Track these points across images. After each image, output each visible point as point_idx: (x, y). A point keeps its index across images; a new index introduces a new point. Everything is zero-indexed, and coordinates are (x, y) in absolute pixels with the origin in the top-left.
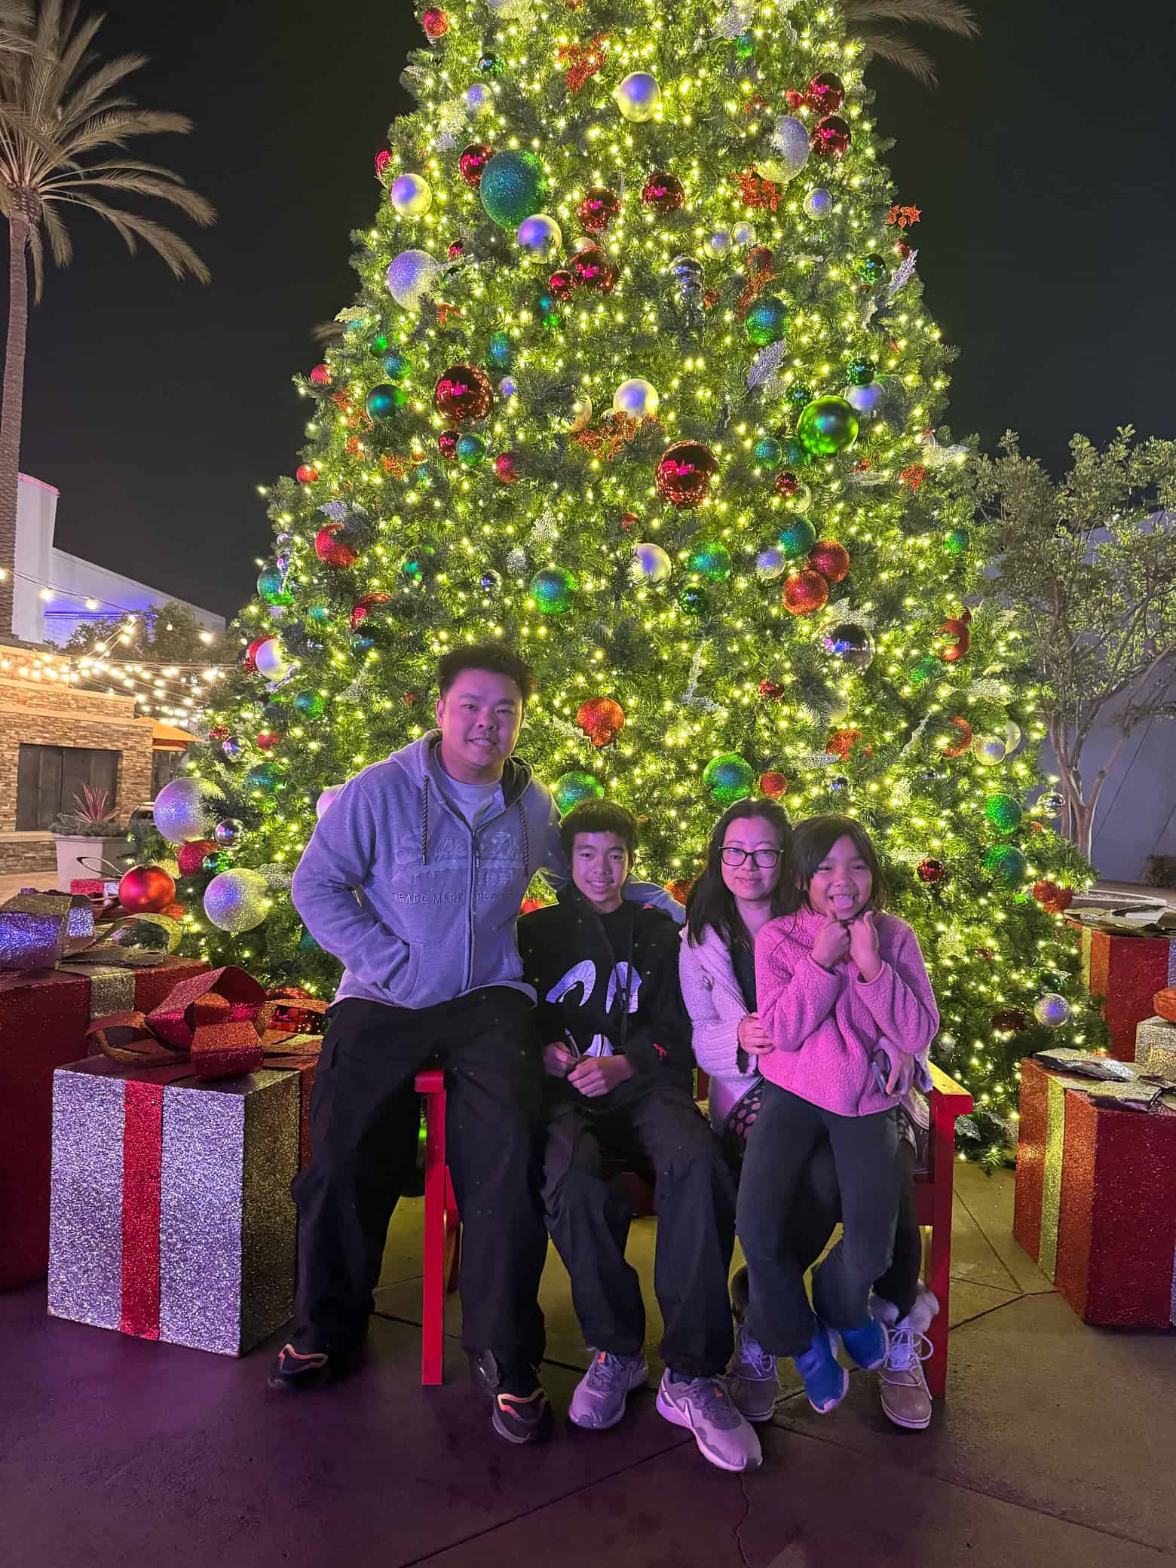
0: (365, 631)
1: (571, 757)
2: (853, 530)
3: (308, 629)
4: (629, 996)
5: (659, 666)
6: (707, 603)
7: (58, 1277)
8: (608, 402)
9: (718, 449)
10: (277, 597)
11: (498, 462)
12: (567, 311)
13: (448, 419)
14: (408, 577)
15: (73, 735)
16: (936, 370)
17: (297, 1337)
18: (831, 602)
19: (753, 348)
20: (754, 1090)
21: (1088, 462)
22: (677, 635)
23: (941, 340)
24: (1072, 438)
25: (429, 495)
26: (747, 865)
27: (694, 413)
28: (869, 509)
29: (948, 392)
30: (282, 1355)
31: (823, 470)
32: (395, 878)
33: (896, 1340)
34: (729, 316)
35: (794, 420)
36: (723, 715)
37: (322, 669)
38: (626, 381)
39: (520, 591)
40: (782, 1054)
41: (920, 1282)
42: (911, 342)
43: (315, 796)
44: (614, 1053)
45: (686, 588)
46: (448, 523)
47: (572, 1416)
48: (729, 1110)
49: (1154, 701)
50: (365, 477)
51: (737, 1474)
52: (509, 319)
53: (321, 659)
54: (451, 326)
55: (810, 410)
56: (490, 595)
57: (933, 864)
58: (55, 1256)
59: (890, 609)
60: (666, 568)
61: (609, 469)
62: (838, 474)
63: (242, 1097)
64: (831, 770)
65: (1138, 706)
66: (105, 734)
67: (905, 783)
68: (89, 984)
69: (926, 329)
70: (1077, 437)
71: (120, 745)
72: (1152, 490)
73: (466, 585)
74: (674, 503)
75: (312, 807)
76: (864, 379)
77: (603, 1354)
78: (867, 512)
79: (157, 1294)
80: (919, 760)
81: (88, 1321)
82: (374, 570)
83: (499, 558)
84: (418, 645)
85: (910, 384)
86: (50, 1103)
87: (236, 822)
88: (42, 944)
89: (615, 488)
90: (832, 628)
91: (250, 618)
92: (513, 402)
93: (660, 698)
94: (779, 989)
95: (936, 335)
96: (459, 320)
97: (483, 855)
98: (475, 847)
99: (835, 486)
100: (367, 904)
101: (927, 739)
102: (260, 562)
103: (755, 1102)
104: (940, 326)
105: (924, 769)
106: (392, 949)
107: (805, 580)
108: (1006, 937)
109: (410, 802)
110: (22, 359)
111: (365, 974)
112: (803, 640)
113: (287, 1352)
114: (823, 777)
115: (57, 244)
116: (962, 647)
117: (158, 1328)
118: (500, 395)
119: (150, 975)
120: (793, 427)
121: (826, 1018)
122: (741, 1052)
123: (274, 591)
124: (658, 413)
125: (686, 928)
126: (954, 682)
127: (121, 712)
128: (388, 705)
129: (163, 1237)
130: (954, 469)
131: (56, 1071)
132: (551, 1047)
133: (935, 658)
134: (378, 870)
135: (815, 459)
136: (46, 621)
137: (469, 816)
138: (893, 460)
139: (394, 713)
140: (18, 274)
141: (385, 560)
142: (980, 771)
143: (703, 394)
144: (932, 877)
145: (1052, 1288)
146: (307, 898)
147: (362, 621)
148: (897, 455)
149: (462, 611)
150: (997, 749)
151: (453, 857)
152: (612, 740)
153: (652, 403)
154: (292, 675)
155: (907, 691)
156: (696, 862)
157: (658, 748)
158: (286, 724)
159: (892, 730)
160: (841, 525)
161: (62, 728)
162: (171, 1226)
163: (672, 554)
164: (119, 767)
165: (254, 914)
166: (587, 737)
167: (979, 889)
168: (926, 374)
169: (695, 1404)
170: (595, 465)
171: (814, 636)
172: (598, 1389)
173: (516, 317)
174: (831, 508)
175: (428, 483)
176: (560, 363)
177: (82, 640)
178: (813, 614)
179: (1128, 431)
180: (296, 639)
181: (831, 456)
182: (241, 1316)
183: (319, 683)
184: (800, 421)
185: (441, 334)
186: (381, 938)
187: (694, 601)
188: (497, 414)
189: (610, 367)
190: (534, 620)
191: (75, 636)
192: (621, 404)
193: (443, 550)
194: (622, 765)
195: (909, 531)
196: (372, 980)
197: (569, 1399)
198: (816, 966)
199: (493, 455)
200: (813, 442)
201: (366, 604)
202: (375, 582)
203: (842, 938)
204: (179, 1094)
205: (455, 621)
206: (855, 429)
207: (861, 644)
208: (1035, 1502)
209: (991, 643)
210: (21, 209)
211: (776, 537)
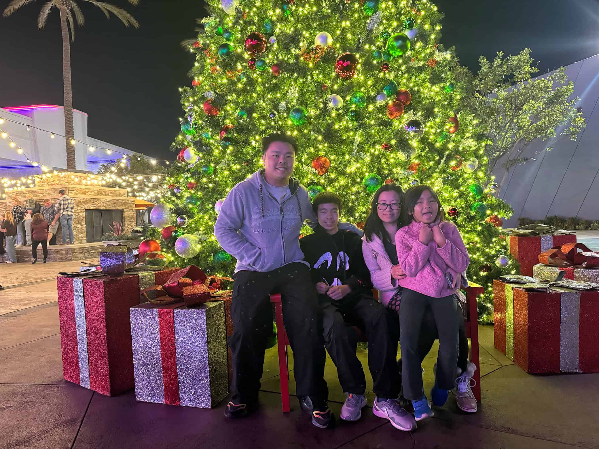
0: (227, 139)
1: (311, 180)
2: (411, 85)
3: (203, 141)
4: (345, 264)
5: (342, 142)
6: (359, 115)
7: (138, 386)
8: (312, 43)
9: (357, 56)
10: (189, 131)
11: (272, 68)
12: (294, 8)
13: (251, 55)
14: (240, 117)
15: (105, 205)
16: (436, 23)
17: (234, 399)
18: (406, 112)
19: (367, 17)
20: (397, 293)
21: (486, 67)
22: (348, 130)
23: (438, 11)
24: (480, 57)
25: (246, 84)
26: (388, 209)
27: (346, 44)
28: (416, 77)
29: (441, 30)
30: (228, 405)
31: (398, 62)
32: (253, 224)
33: (461, 381)
34: (356, 5)
35: (385, 44)
36: (368, 159)
37: (211, 156)
38: (318, 34)
39: (285, 118)
40: (410, 278)
41: (468, 360)
42: (426, 12)
43: (214, 204)
44: (342, 284)
45: (350, 110)
46: (254, 95)
47: (342, 417)
48: (388, 302)
49: (517, 157)
50: (219, 81)
51: (408, 432)
52: (272, 13)
53: (210, 153)
54: (248, 19)
55: (391, 39)
56: (274, 120)
57: (454, 210)
58: (137, 379)
59: (429, 113)
60: (342, 103)
61: (316, 68)
62: (404, 63)
63: (205, 310)
64: (411, 177)
65: (511, 160)
66: (117, 204)
67: (440, 180)
68: (138, 277)
69: (431, 7)
70: (482, 57)
71: (123, 208)
72: (512, 76)
73: (264, 117)
74: (342, 77)
75: (213, 208)
76: (411, 26)
77: (351, 395)
78: (416, 78)
79: (178, 388)
80: (444, 171)
81: (152, 401)
82: (226, 116)
83: (275, 106)
84: (247, 143)
85: (427, 29)
86: (129, 322)
87: (184, 216)
88: (118, 263)
89: (318, 75)
90: (407, 122)
91: (179, 141)
92: (276, 46)
93: (343, 154)
94: (406, 254)
95: (435, 9)
96: (251, 16)
97: (284, 214)
98: (282, 211)
99: (403, 68)
100: (243, 236)
101: (447, 163)
102: (181, 119)
103: (398, 297)
104: (436, 5)
105: (445, 175)
106: (256, 250)
107: (395, 105)
108: (482, 236)
109: (256, 195)
110: (70, 63)
111: (246, 261)
112: (396, 128)
113: (230, 404)
114: (408, 180)
115: (78, 18)
116: (456, 127)
117: (179, 401)
118: (270, 43)
119: (160, 273)
120: (384, 47)
121: (426, 263)
122: (392, 279)
123: (188, 129)
124: (333, 45)
125: (364, 236)
126: (454, 141)
127: (122, 195)
128: (238, 167)
129: (178, 367)
130: (447, 60)
131: (131, 309)
132: (319, 284)
133: (446, 132)
134: (247, 222)
135: (394, 59)
136: (88, 165)
137: (279, 200)
138: (424, 57)
139: (240, 170)
140: (65, 30)
141: (231, 112)
142: (466, 176)
143: (349, 36)
144: (453, 214)
145: (513, 363)
146: (220, 234)
147: (225, 135)
148: (425, 55)
149: (263, 128)
150: (472, 166)
151: (274, 215)
152: (327, 172)
153: (330, 41)
154: (199, 160)
155: (438, 145)
156: (363, 215)
157: (344, 174)
158: (199, 177)
159: (433, 160)
160: (406, 83)
161: (100, 202)
162: (181, 362)
163: (344, 98)
164: (123, 216)
165: (194, 251)
166: (316, 172)
167: (471, 219)
168: (433, 24)
169: (389, 409)
170: (311, 65)
171: (400, 126)
172: (351, 407)
173: (274, 12)
174: (402, 76)
175: (245, 80)
176: (292, 29)
177: (103, 171)
178: (400, 118)
179: (501, 53)
180: (199, 145)
181: (401, 56)
182: (211, 393)
183: (211, 161)
184: (387, 44)
185: (245, 22)
186: (250, 246)
187: (354, 115)
188: (269, 51)
189: (312, 29)
190: (292, 129)
191: (100, 169)
192: (318, 42)
193: (253, 105)
194: (331, 181)
195: (433, 83)
196: (248, 263)
197: (340, 412)
198: (421, 244)
199: (270, 66)
200: (393, 52)
201: (226, 130)
202: (227, 121)
203: (430, 232)
204: (180, 312)
205: (262, 132)
206: (409, 45)
207: (419, 127)
208: (522, 433)
209: (466, 126)
210: (63, 4)
211: (382, 88)
